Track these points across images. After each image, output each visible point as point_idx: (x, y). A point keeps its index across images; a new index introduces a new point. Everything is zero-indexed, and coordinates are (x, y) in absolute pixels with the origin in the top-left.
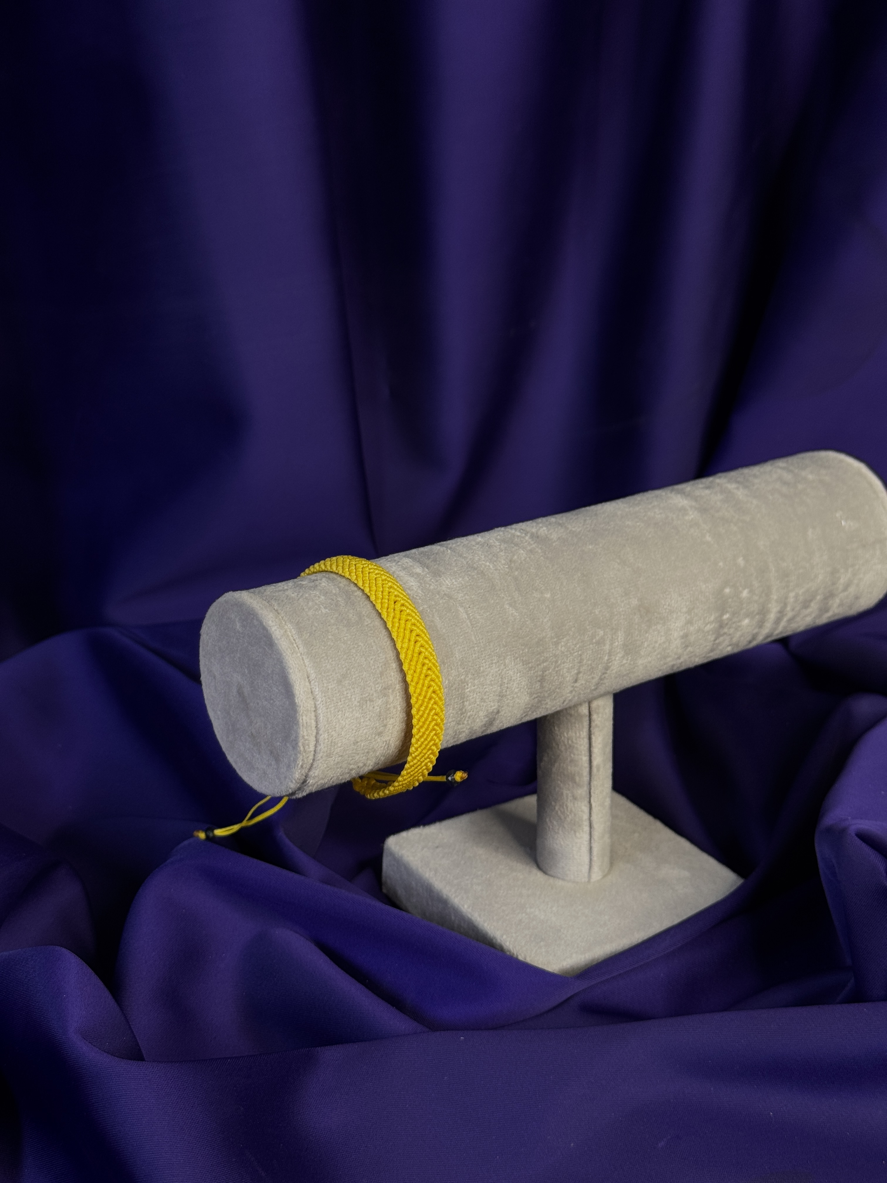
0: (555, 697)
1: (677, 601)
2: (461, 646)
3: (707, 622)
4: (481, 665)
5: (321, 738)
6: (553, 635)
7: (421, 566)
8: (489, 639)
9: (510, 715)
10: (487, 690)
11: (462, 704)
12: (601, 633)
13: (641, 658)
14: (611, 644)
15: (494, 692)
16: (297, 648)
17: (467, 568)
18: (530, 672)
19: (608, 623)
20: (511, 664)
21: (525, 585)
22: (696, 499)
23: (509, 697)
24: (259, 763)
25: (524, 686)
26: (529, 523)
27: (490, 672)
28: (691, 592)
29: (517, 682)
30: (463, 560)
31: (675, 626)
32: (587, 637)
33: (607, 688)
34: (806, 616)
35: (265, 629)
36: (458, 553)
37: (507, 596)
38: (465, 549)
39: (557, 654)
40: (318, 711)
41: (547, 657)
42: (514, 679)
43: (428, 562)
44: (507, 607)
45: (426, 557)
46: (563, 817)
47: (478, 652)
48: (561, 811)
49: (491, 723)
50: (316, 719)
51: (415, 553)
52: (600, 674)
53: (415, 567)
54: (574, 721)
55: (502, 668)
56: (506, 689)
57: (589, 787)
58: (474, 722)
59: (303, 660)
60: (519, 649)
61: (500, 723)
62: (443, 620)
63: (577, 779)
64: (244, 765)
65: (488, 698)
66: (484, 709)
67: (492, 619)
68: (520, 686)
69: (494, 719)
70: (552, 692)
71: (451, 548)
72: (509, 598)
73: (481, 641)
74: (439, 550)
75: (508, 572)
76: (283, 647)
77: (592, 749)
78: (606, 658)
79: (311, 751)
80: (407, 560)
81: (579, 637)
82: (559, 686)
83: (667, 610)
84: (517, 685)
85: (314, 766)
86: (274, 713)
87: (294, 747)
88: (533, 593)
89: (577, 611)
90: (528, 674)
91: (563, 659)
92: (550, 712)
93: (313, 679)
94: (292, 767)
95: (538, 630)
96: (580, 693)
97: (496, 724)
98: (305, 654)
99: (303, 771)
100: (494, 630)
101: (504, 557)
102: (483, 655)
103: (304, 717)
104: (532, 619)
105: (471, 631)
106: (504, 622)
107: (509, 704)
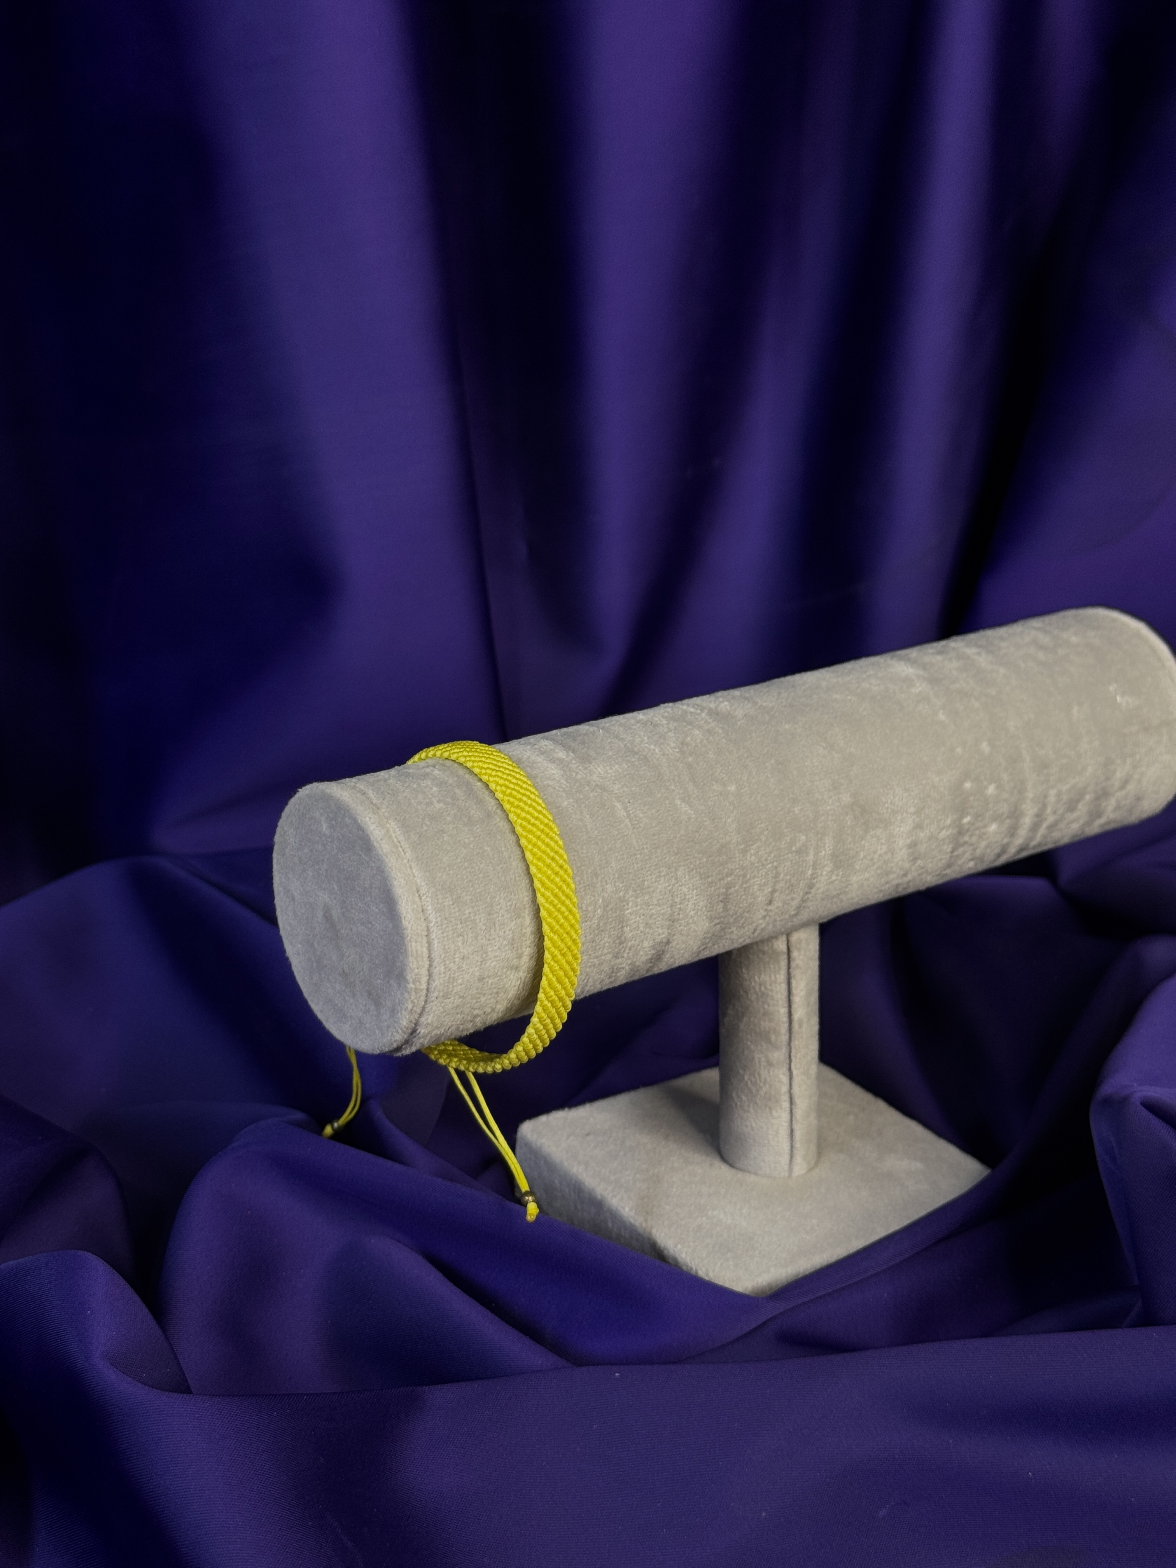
0: (743, 924)
1: (902, 799)
2: (619, 852)
3: (942, 826)
4: (646, 878)
5: (435, 971)
6: (739, 840)
7: (564, 750)
8: (655, 844)
9: (683, 946)
10: (653, 911)
11: (620, 930)
12: (803, 838)
13: (855, 873)
14: (816, 854)
15: (662, 914)
16: (403, 853)
17: (625, 752)
18: (709, 889)
19: (812, 825)
20: (685, 878)
21: (702, 775)
22: (924, 667)
24: (353, 1010)
25: (702, 908)
26: (705, 697)
27: (657, 888)
28: (921, 787)
29: (693, 902)
30: (620, 742)
31: (900, 830)
32: (785, 844)
33: (811, 914)
34: (1072, 822)
35: (360, 828)
36: (614, 734)
37: (678, 789)
38: (621, 729)
39: (745, 865)
40: (431, 935)
41: (732, 870)
42: (689, 899)
43: (574, 745)
44: (678, 802)
45: (573, 740)
46: (754, 1091)
47: (641, 861)
48: (751, 1082)
49: (659, 959)
50: (429, 947)
51: (556, 735)
52: (801, 894)
53: (557, 751)
54: (767, 960)
55: (672, 883)
56: (678, 910)
57: (788, 1049)
58: (637, 954)
59: (411, 869)
60: (694, 857)
61: (671, 958)
62: (594, 818)
63: (773, 1037)
64: (333, 1014)
65: (655, 923)
66: (649, 938)
67: (660, 817)
68: (696, 908)
69: (664, 953)
70: (739, 917)
71: (603, 728)
72: (681, 791)
73: (645, 847)
74: (588, 730)
75: (680, 758)
76: (385, 851)
77: (791, 998)
78: (810, 872)
79: (423, 989)
80: (546, 742)
81: (773, 844)
82: (747, 909)
83: (889, 810)
84: (693, 906)
85: (426, 1010)
86: (373, 940)
87: (400, 984)
88: (713, 785)
89: (771, 809)
90: (707, 891)
91: (753, 872)
92: (736, 945)
93: (424, 893)
94: (398, 1012)
95: (720, 834)
96: (775, 921)
97: (666, 960)
98: (414, 860)
99: (412, 1017)
100: (662, 832)
101: (674, 739)
102: (648, 865)
103: (413, 944)
104: (711, 819)
105: (632, 833)
106: (675, 822)
107: (683, 932)
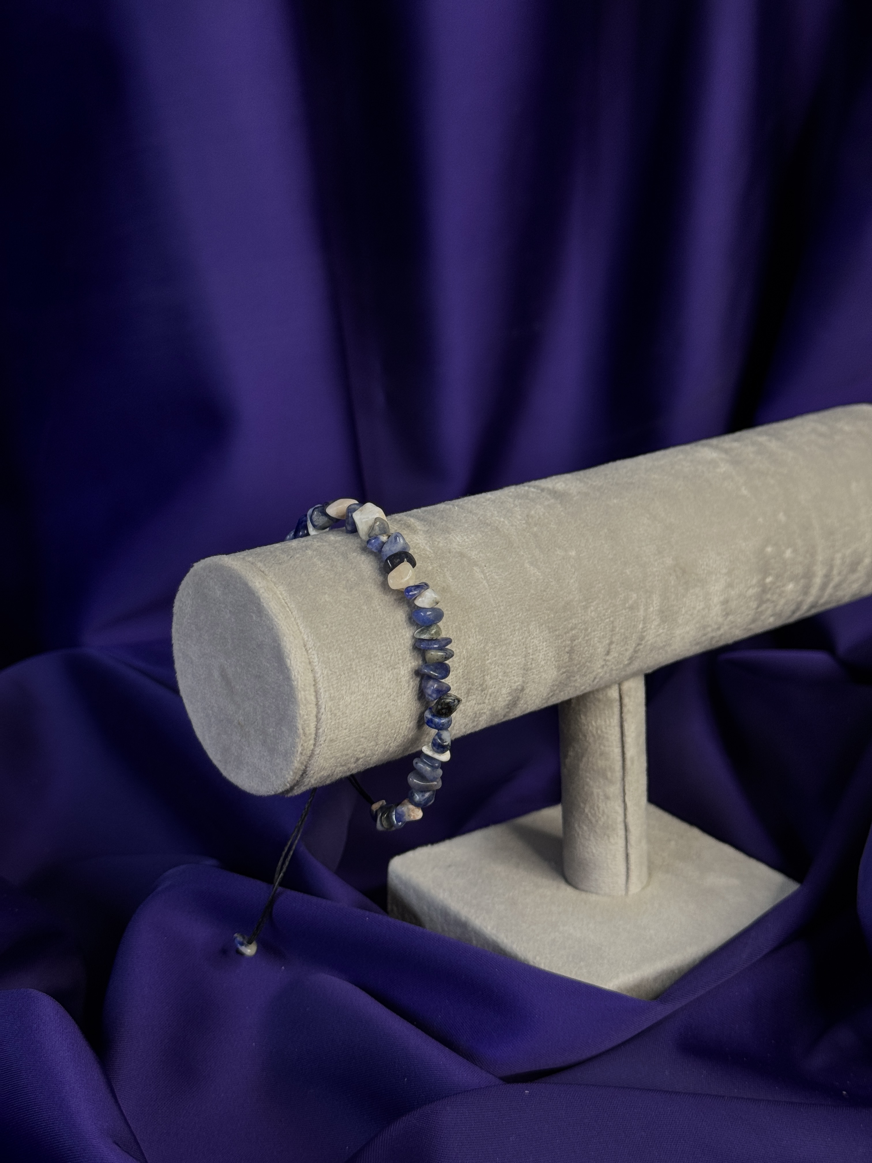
0: (586, 672)
1: (716, 561)
2: (478, 609)
3: (749, 585)
4: (503, 632)
5: (323, 717)
6: (581, 598)
7: (426, 524)
8: (510, 602)
9: (535, 693)
10: (510, 661)
11: (482, 678)
12: (635, 596)
13: (678, 627)
14: (646, 610)
15: (518, 664)
16: (290, 613)
17: (479, 525)
18: (557, 641)
19: (641, 585)
20: (536, 631)
21: (546, 542)
25: (551, 658)
27: (512, 641)
28: (731, 551)
29: (543, 653)
30: (474, 516)
32: (619, 601)
33: (640, 665)
34: (852, 583)
35: (251, 592)
36: (467, 510)
37: (526, 554)
38: (473, 507)
39: (586, 620)
40: (318, 685)
41: (576, 624)
42: (540, 650)
43: (434, 520)
44: (527, 565)
45: (432, 516)
46: (593, 820)
47: (498, 617)
48: (591, 813)
49: (514, 703)
50: (316, 695)
51: (418, 512)
52: (634, 645)
54: (602, 706)
55: (525, 636)
56: (531, 660)
57: (622, 785)
58: (497, 701)
59: (298, 626)
60: (544, 613)
61: (525, 704)
62: (456, 580)
63: (609, 774)
65: (512, 672)
66: (507, 685)
67: (512, 579)
68: (546, 658)
69: (518, 699)
70: (581, 666)
71: (457, 506)
72: (529, 556)
73: (501, 604)
74: (444, 508)
75: (526, 528)
76: (274, 612)
77: (624, 738)
78: (641, 626)
79: (312, 734)
81: (610, 601)
82: (589, 659)
83: (706, 572)
84: (544, 656)
85: (316, 753)
87: (290, 730)
88: (556, 551)
89: (606, 571)
90: (555, 643)
91: (593, 626)
92: (578, 693)
93: (311, 647)
94: (290, 756)
95: (564, 593)
96: (612, 670)
97: (520, 705)
98: (300, 619)
99: (303, 760)
100: (515, 591)
101: (520, 512)
102: (504, 620)
103: (303, 693)
104: (556, 580)
105: (489, 593)
106: (525, 583)
107: (535, 680)
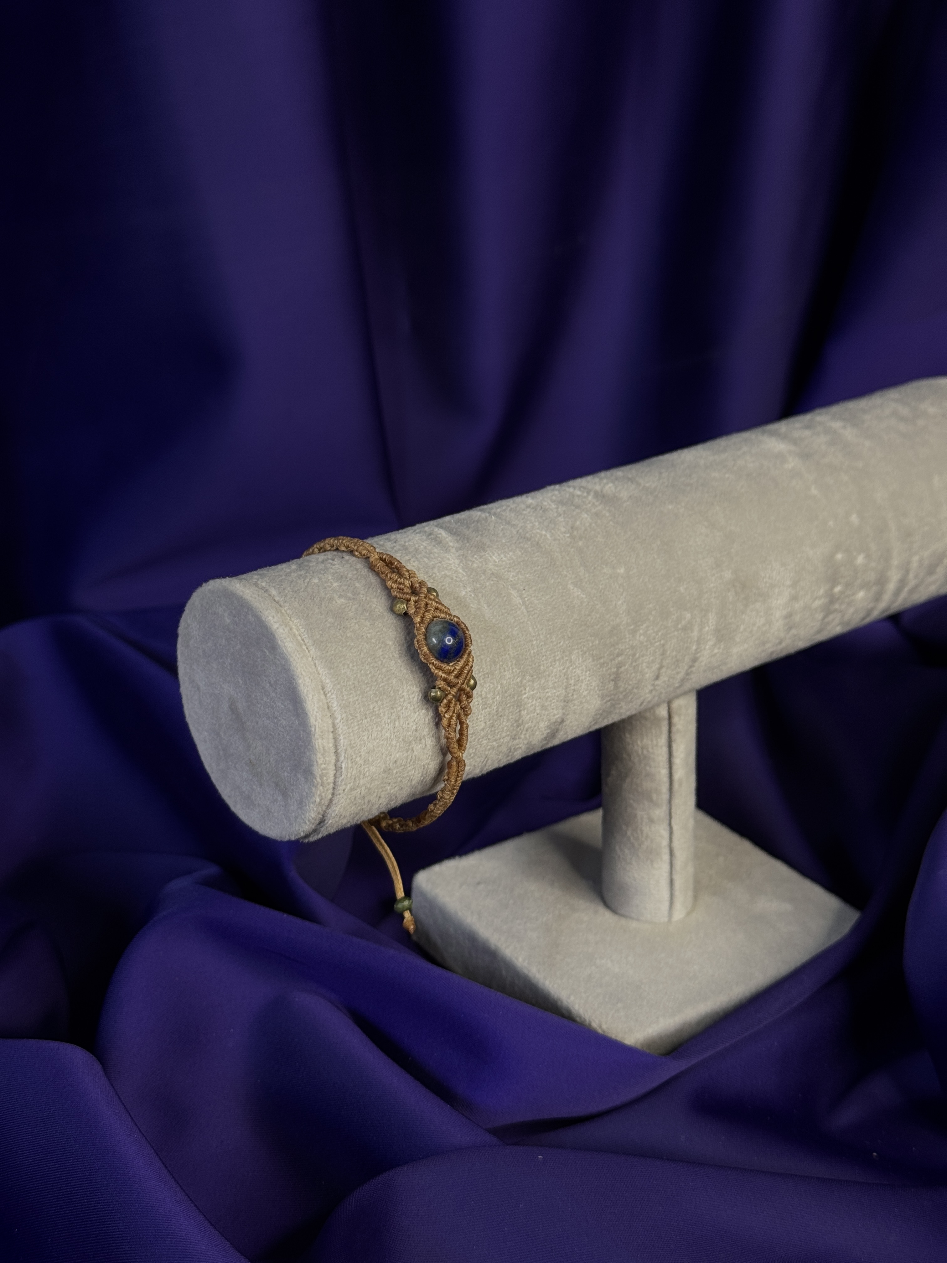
0: (631, 699)
1: (779, 573)
2: (515, 639)
3: (815, 597)
4: (542, 663)
5: (342, 765)
6: (629, 621)
7: (458, 539)
8: (550, 630)
9: (576, 723)
10: (549, 694)
11: (518, 714)
12: (688, 616)
13: (735, 645)
14: (700, 630)
15: (557, 696)
16: (307, 651)
17: (518, 539)
18: (601, 669)
19: (696, 603)
20: (579, 660)
21: (592, 559)
22: (795, 442)
23: (576, 702)
24: (260, 798)
25: (595, 687)
26: (590, 478)
27: (552, 672)
28: (796, 560)
29: (586, 683)
30: (512, 529)
31: (777, 603)
32: (671, 623)
33: (692, 685)
34: (930, 584)
35: (264, 626)
36: (505, 519)
37: (570, 574)
38: (513, 515)
39: (635, 644)
40: (337, 731)
41: (622, 650)
42: (582, 680)
43: (467, 533)
44: (571, 587)
45: (465, 527)
46: (636, 844)
47: (538, 647)
48: (634, 836)
49: (553, 735)
50: (335, 742)
51: (450, 522)
52: (686, 667)
53: (450, 538)
54: (649, 726)
55: (567, 666)
56: (572, 691)
57: (669, 806)
58: (533, 735)
59: (316, 666)
60: (587, 640)
61: (565, 734)
62: (491, 607)
63: (654, 797)
64: (240, 800)
65: (551, 705)
66: (545, 719)
67: (554, 603)
68: (589, 688)
69: (557, 730)
70: (628, 693)
71: (495, 514)
72: (573, 576)
73: (541, 632)
74: (480, 516)
75: (571, 543)
76: (289, 650)
77: (672, 759)
78: (694, 647)
79: (330, 783)
80: (439, 531)
81: (661, 623)
82: (637, 685)
83: (768, 585)
84: (586, 686)
85: (334, 802)
86: (279, 734)
87: (307, 779)
88: (603, 568)
89: (658, 589)
90: (599, 672)
91: (642, 651)
92: (623, 717)
93: (330, 690)
94: (306, 805)
95: (611, 616)
96: (661, 693)
97: (559, 736)
98: (318, 658)
99: (320, 810)
100: (556, 617)
101: (564, 523)
102: (544, 650)
103: (320, 741)
104: (602, 602)
105: (528, 620)
106: (568, 607)
107: (576, 711)
